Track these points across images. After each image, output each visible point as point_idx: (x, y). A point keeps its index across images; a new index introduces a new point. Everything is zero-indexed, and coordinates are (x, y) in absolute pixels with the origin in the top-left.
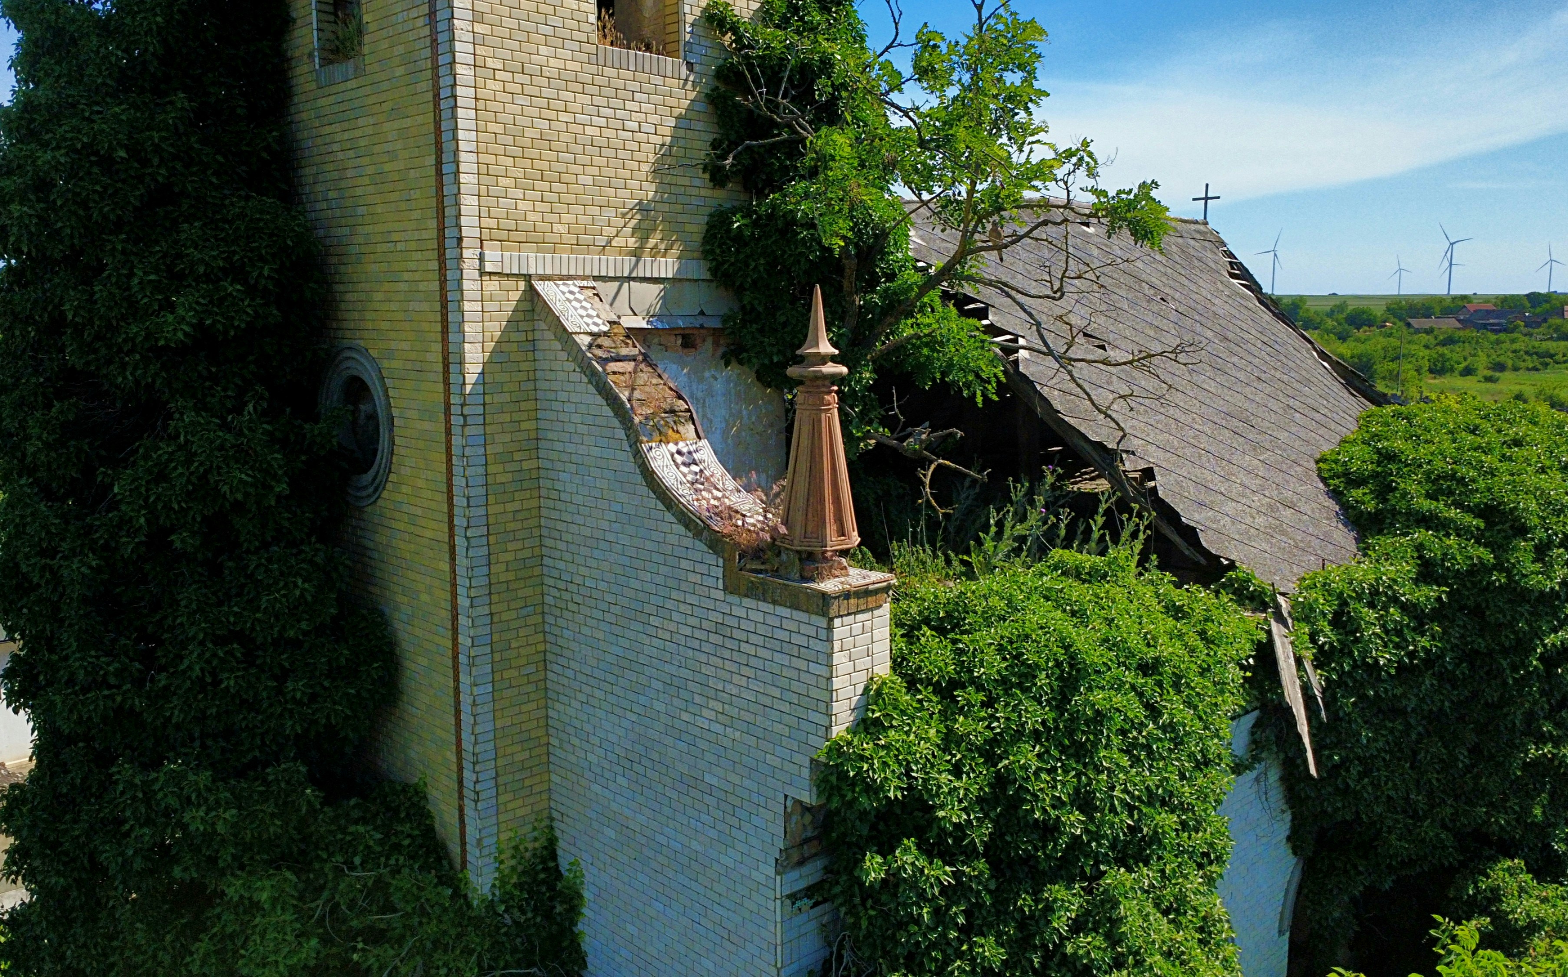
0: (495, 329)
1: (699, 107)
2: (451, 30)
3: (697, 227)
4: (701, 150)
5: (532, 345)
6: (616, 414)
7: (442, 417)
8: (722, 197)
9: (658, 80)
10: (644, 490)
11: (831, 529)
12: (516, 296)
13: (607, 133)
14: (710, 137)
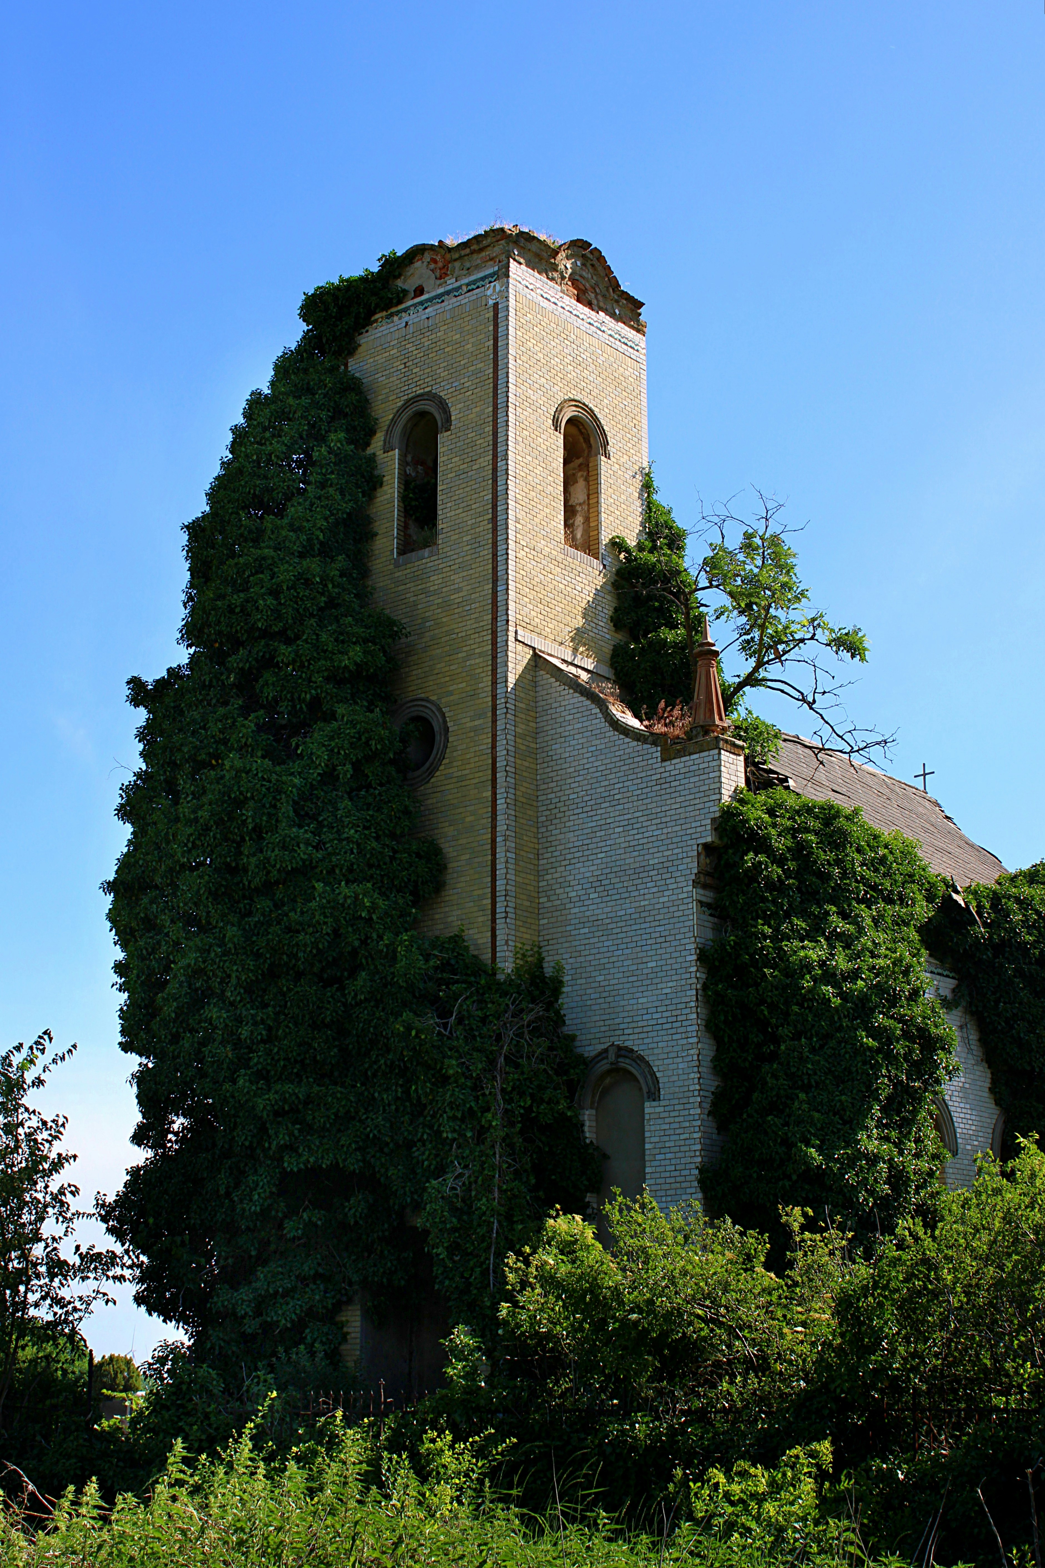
0: (520, 669)
1: (609, 588)
2: (507, 524)
3: (608, 649)
4: (609, 611)
5: (535, 684)
6: (593, 702)
7: (490, 714)
8: (620, 637)
9: (591, 569)
10: (611, 733)
11: (717, 717)
12: (529, 657)
13: (568, 589)
14: (614, 605)
